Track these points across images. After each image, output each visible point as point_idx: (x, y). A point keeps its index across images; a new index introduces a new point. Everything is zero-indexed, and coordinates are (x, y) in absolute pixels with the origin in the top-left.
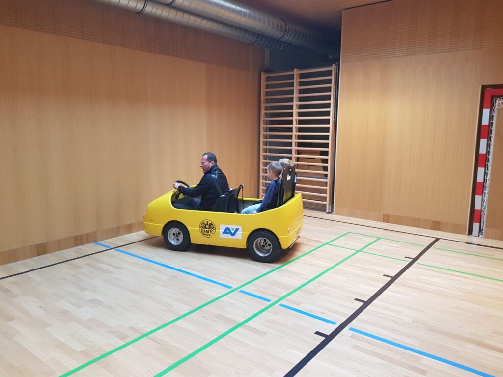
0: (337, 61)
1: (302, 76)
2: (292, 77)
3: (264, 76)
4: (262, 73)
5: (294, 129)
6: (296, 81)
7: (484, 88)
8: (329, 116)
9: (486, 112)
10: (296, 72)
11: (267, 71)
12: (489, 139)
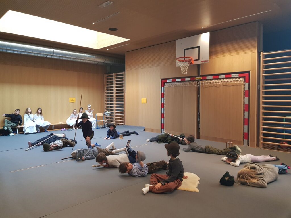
0: (124, 70)
1: (117, 75)
2: (113, 76)
3: (105, 75)
4: (105, 74)
5: (114, 96)
6: (114, 77)
7: (162, 80)
8: (123, 90)
9: (163, 88)
10: (114, 74)
11: (106, 73)
12: (164, 97)
